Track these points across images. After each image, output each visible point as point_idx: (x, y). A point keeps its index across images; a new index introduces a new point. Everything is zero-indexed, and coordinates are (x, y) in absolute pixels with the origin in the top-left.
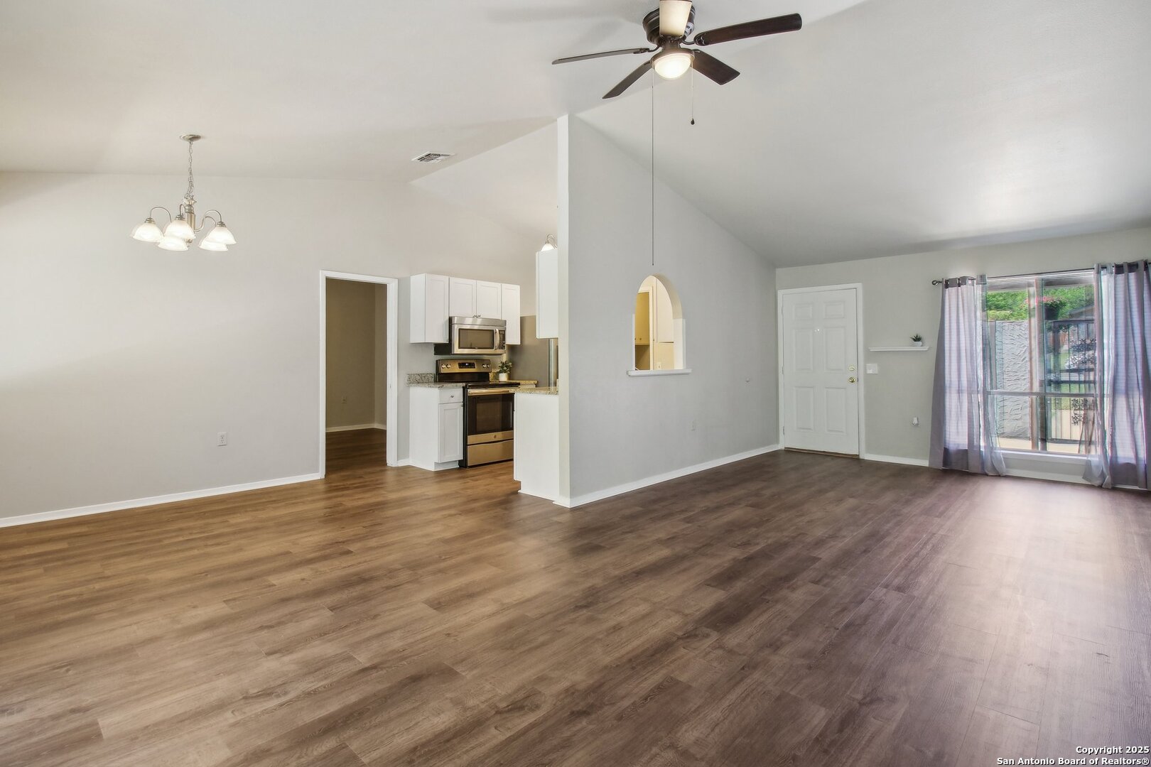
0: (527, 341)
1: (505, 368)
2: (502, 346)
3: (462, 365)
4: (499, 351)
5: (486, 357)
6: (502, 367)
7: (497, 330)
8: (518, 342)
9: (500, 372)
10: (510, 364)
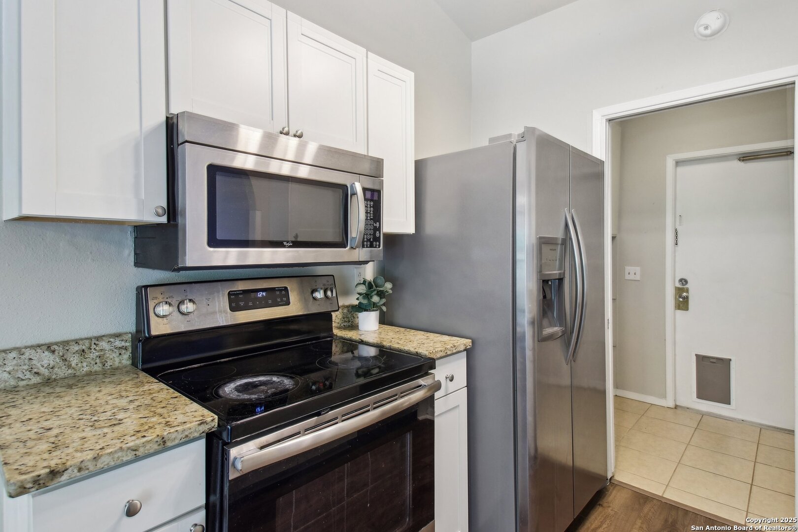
0: (432, 227)
1: (375, 299)
2: (372, 238)
3: (237, 301)
4: (361, 254)
5: (321, 270)
6: (367, 296)
7: (358, 188)
8: (409, 228)
9: (361, 308)
10: (388, 286)
